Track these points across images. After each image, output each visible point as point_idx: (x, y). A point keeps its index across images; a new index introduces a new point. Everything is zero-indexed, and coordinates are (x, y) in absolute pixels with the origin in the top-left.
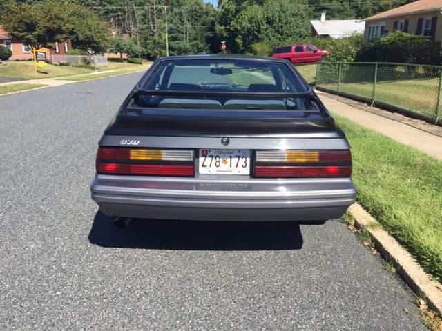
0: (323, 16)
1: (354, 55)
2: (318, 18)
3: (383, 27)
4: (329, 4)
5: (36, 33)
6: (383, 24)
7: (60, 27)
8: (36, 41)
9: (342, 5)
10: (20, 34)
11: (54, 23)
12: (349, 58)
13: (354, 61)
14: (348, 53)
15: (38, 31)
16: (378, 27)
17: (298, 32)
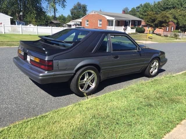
5: (155, 23)
7: (165, 20)
8: (154, 26)
10: (149, 23)
11: (163, 19)
15: (156, 22)
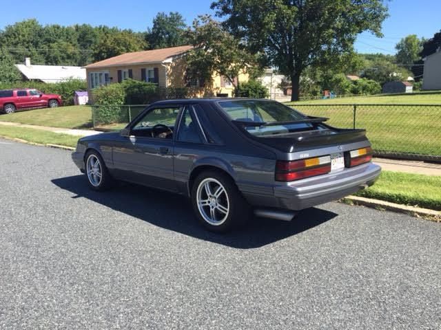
0: (28, 60)
1: (123, 99)
2: (23, 62)
3: (106, 75)
4: (14, 49)
6: (107, 72)
9: (29, 50)
12: (119, 101)
13: (124, 104)
14: (118, 97)
16: (101, 74)
17: (7, 76)
